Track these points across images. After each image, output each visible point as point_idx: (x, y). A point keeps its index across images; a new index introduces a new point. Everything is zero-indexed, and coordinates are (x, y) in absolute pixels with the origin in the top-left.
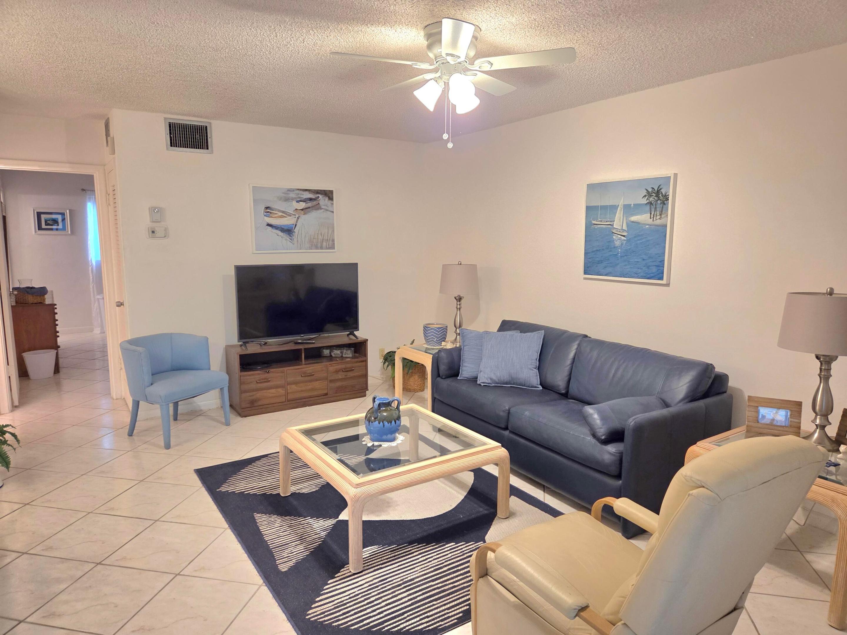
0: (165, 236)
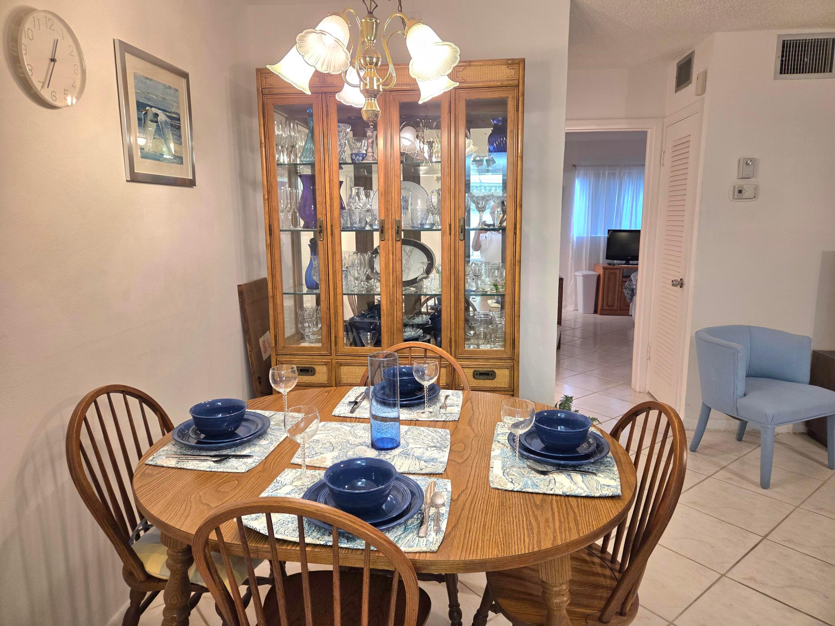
0: (755, 197)
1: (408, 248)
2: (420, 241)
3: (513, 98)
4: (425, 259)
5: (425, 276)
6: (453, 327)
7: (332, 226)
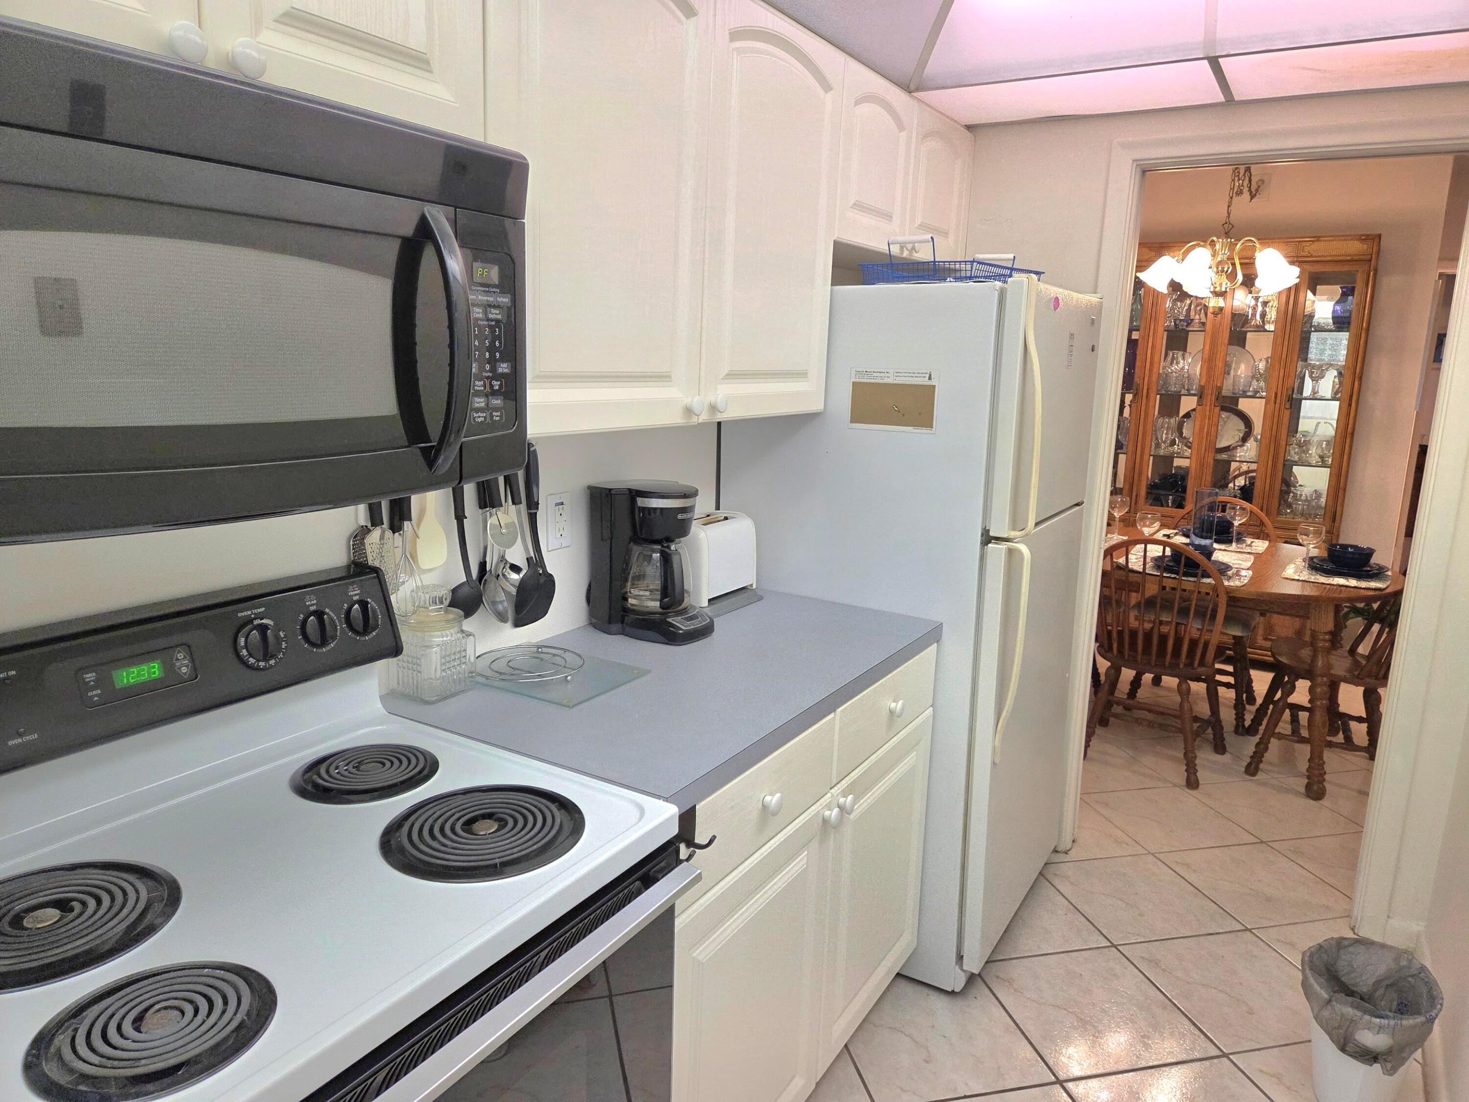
1: (1224, 415)
2: (1237, 406)
3: (1363, 272)
4: (1242, 426)
5: (1240, 444)
6: (1266, 496)
7: (1148, 389)
